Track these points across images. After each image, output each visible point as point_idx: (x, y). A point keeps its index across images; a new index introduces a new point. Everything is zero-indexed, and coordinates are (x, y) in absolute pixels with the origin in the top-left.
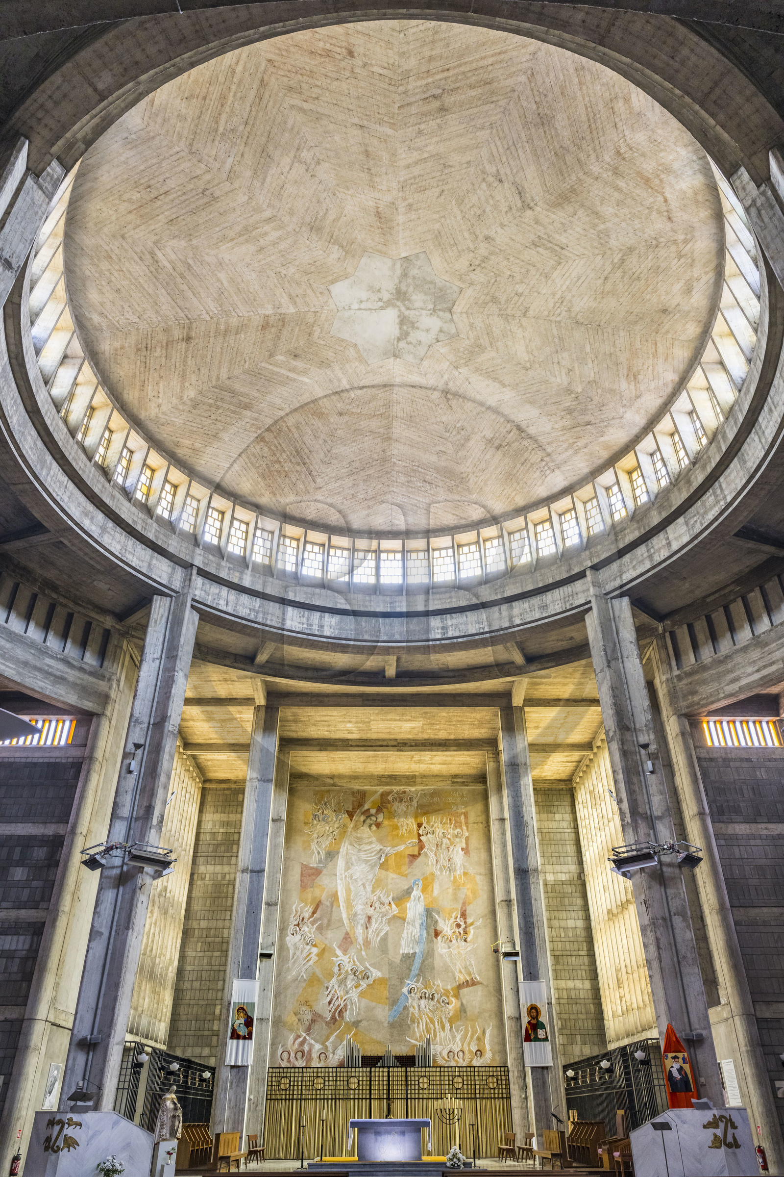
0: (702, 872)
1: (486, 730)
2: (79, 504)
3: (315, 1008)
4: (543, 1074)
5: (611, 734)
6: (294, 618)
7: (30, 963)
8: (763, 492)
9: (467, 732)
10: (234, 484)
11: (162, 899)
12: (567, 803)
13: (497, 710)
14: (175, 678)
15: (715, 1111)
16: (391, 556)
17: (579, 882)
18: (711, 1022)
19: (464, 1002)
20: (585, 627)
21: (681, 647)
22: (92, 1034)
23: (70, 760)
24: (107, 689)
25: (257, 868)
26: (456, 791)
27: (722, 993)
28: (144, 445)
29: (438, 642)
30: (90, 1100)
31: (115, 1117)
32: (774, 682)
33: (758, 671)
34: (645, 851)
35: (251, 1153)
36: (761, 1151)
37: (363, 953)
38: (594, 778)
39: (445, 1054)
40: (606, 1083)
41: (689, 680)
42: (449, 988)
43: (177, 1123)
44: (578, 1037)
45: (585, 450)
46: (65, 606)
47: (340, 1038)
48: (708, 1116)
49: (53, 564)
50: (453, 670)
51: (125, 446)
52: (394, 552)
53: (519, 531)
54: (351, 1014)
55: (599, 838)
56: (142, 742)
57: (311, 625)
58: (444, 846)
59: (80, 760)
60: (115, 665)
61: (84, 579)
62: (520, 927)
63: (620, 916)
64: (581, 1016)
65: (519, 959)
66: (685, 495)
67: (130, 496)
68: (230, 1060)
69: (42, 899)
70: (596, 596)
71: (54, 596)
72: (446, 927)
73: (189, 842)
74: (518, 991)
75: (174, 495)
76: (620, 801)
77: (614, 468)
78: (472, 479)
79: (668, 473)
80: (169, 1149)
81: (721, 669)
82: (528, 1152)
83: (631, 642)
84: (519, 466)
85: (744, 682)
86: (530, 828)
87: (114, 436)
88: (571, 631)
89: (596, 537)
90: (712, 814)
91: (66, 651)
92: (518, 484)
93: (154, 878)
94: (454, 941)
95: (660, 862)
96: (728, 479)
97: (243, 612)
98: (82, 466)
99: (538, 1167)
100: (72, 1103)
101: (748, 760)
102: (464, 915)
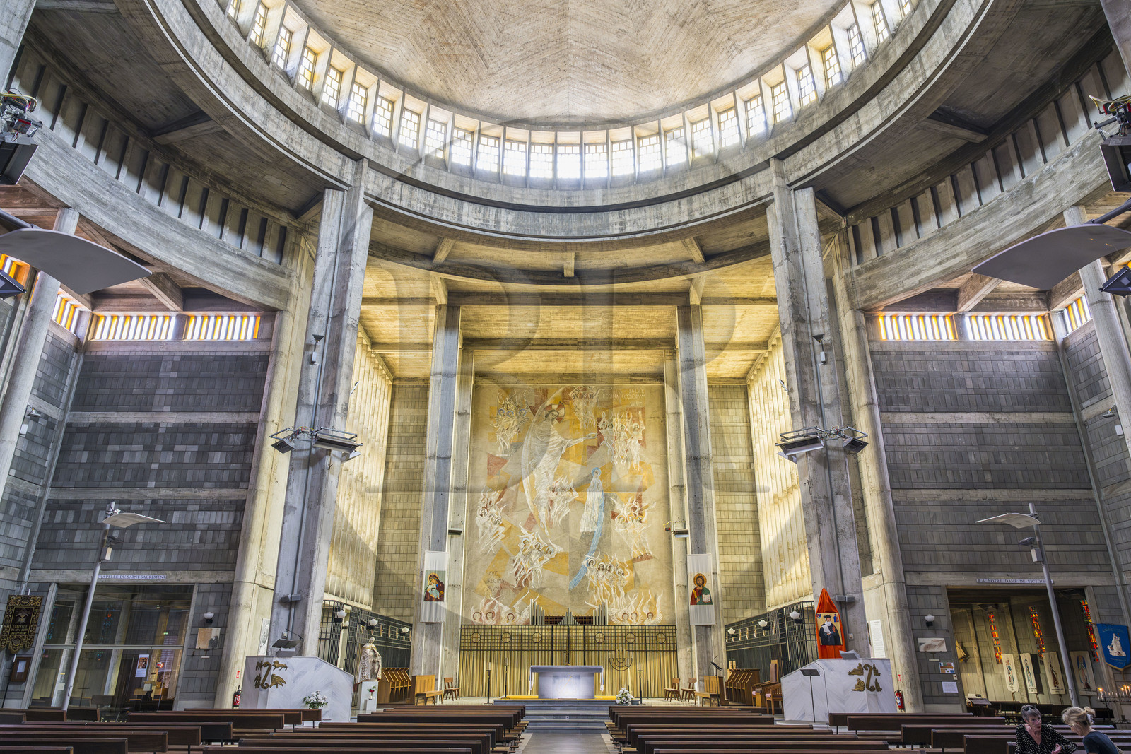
0: (866, 458)
1: (664, 329)
2: (237, 87)
3: (503, 577)
4: (706, 632)
5: (786, 326)
6: (470, 214)
7: (235, 535)
8: (967, 65)
9: (645, 331)
10: (402, 70)
11: (359, 484)
12: (741, 400)
13: (674, 309)
14: (351, 272)
15: (861, 661)
16: (569, 149)
17: (749, 471)
18: (863, 588)
19: (638, 573)
20: (766, 222)
21: (863, 241)
22: (292, 593)
23: (257, 354)
24: (288, 286)
25: (444, 456)
26: (634, 388)
27: (875, 564)
28: (304, 24)
29: (616, 238)
30: (294, 647)
31: (317, 661)
32: (956, 274)
33: (940, 263)
34: (812, 436)
35: (446, 692)
36: (900, 694)
37: (546, 532)
38: (768, 375)
39: (620, 615)
40: (764, 638)
41: (869, 275)
42: (625, 561)
43: (377, 667)
44: (741, 603)
45: (776, 26)
46: (238, 202)
47: (526, 602)
48: (854, 665)
49: (220, 156)
50: (632, 269)
51: (282, 25)
52: (572, 145)
53: (702, 120)
54: (536, 582)
55: (769, 431)
56: (322, 334)
57: (488, 221)
58: (622, 439)
59: (267, 354)
60: (294, 263)
61: (255, 173)
62: (690, 508)
63: (785, 501)
64: (744, 586)
65: (688, 537)
66: (881, 72)
67: (292, 80)
68: (425, 617)
69: (242, 480)
70: (779, 187)
71: (227, 191)
72: (623, 509)
73: (382, 434)
74: (686, 564)
75: (340, 82)
76: (790, 391)
77: (806, 46)
78: (654, 62)
79: (865, 50)
80: (371, 687)
81: (902, 263)
82: (691, 693)
83: (812, 234)
84: (704, 46)
85: (924, 275)
86: (703, 419)
87: (270, 13)
88: (752, 227)
89: (782, 124)
90: (880, 405)
91: (243, 247)
92: (703, 67)
93: (342, 461)
94: (630, 522)
95: (826, 446)
96: (929, 52)
97: (418, 207)
98: (237, 45)
99: (698, 704)
100: (278, 649)
101: (922, 353)
102: (639, 499)
